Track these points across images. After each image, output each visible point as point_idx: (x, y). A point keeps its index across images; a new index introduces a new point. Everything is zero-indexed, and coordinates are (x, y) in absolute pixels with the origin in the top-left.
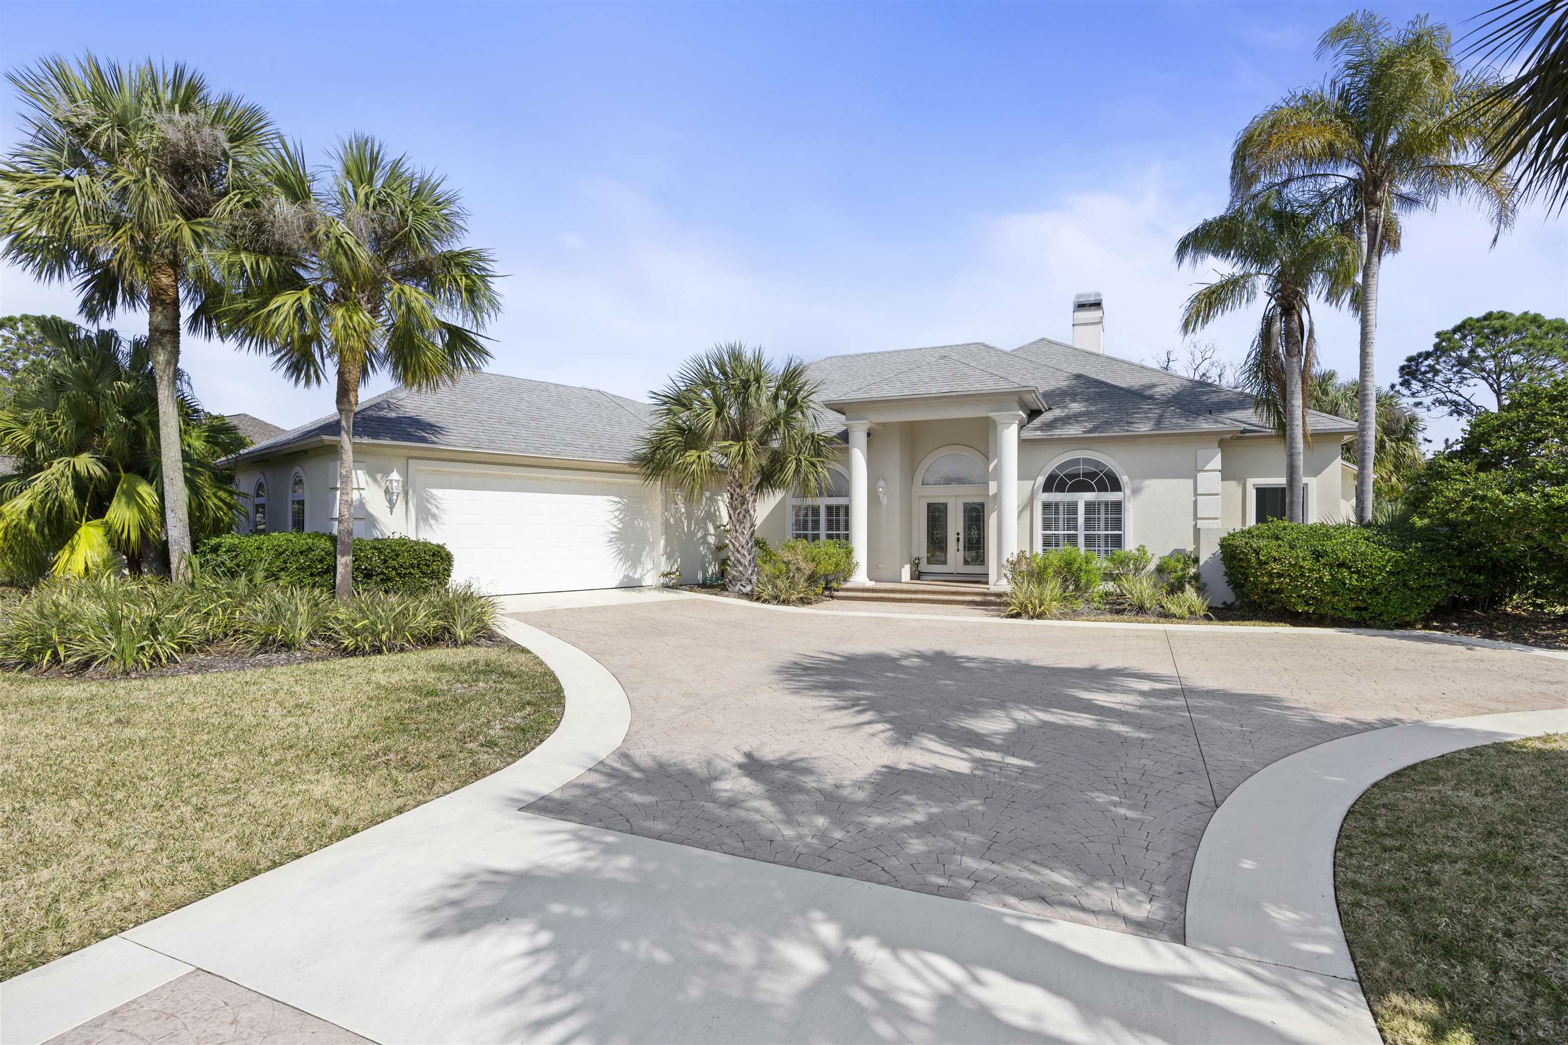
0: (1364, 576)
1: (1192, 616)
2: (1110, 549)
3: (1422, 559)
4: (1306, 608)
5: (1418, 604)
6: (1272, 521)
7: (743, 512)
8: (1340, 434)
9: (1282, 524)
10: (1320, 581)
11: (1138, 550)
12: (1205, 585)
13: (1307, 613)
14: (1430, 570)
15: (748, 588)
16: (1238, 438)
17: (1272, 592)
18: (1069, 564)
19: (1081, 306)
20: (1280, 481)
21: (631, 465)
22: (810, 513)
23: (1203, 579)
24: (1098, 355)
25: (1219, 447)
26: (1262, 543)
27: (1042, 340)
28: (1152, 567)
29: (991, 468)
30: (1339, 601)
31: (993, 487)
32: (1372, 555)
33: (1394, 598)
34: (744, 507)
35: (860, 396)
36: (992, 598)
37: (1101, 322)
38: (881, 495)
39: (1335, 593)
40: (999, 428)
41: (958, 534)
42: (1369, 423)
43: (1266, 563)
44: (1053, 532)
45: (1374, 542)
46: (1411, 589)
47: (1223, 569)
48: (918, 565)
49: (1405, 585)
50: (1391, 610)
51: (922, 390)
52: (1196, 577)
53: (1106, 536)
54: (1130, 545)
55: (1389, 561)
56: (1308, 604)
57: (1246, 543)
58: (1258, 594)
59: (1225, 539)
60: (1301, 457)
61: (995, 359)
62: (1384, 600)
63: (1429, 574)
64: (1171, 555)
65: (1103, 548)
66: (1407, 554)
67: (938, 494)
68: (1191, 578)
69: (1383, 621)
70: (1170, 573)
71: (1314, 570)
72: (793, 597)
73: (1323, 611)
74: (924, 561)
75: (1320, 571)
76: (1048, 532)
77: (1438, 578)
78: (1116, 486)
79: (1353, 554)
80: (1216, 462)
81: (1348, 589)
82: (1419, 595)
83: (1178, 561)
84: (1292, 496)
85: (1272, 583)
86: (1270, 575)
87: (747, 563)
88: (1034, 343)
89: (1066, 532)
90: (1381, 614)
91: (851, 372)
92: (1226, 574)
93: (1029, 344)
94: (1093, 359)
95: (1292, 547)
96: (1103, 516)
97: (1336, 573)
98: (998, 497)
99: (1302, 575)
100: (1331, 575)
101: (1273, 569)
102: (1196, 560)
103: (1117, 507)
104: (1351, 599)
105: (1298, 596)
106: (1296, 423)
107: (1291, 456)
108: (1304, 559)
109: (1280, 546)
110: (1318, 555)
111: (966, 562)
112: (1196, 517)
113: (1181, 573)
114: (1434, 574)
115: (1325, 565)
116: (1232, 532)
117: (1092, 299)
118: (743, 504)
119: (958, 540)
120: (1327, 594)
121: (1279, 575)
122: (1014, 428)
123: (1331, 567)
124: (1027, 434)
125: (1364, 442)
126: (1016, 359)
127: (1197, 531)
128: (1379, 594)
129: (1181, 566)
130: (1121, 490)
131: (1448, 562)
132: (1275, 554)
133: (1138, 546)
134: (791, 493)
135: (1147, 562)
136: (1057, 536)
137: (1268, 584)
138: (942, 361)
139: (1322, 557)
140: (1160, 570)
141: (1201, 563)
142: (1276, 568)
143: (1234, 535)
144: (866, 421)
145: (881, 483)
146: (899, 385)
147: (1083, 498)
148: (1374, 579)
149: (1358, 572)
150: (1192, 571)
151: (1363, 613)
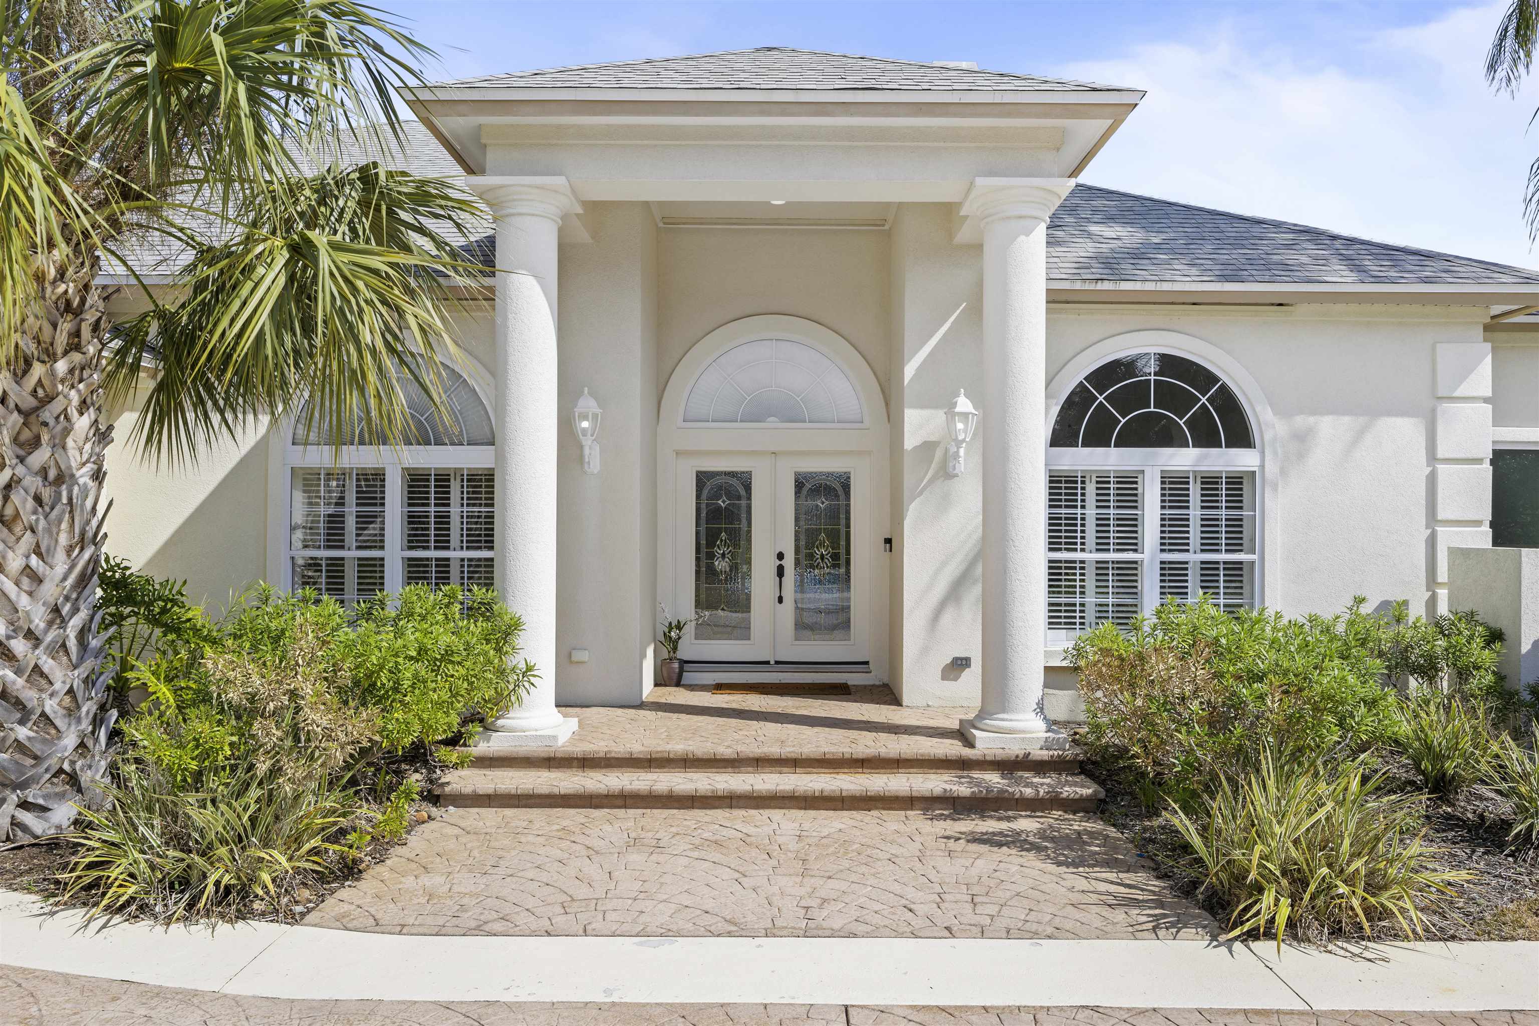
22: (351, 497)
25: (1486, 339)
38: (587, 442)
41: (780, 556)
44: (1077, 555)
53: (1214, 566)
54: (1276, 591)
67: (725, 448)
74: (690, 632)
76: (1062, 555)
78: (1240, 433)
87: (51, 706)
96: (1203, 513)
103: (1239, 488)
112: (1432, 519)
119: (780, 572)
130: (1251, 445)
134: (287, 425)
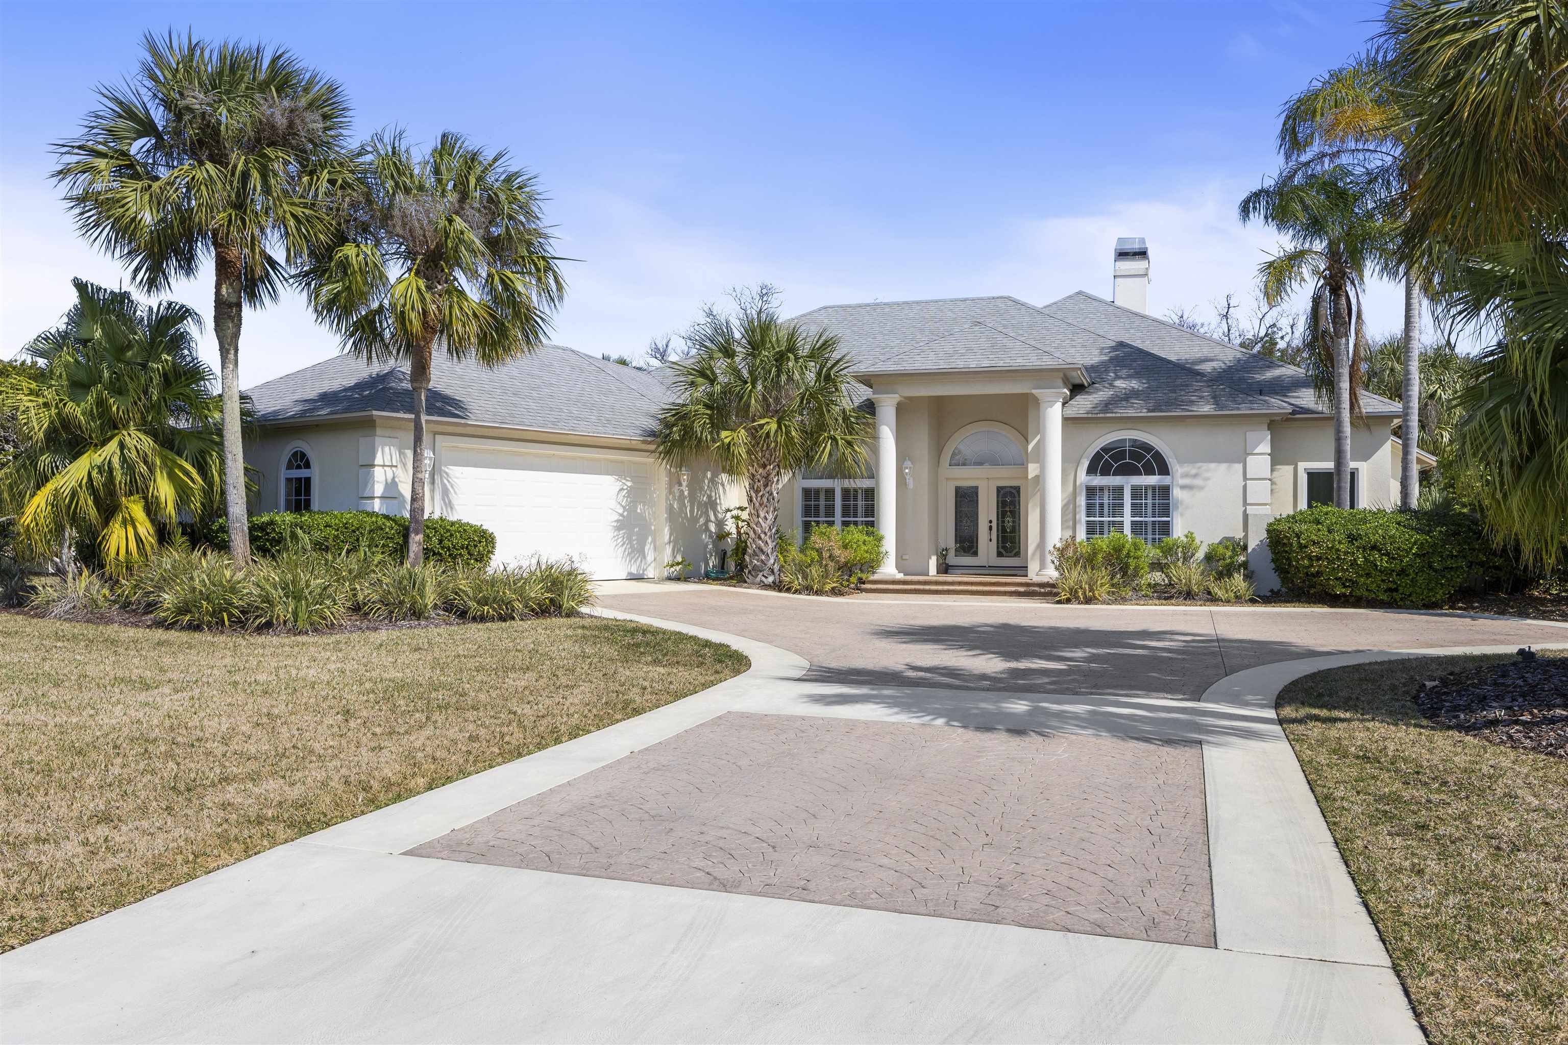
0: (1394, 558)
1: (1238, 599)
2: (1157, 536)
3: (1445, 542)
4: (1343, 590)
5: (1441, 584)
6: (1316, 506)
7: (767, 495)
8: (1389, 417)
9: (1325, 509)
10: (1354, 563)
11: (1187, 537)
12: (1253, 572)
13: (1344, 595)
14: (1451, 552)
15: (771, 579)
16: (1288, 420)
17: (1313, 575)
18: (1118, 549)
19: (1122, 255)
20: (1329, 465)
21: (644, 442)
22: (822, 497)
23: (1251, 567)
24: (1143, 317)
25: (1269, 429)
26: (1304, 527)
27: (1080, 293)
28: (1200, 555)
29: (1030, 447)
30: (1372, 582)
31: (1033, 470)
32: (1400, 538)
33: (1420, 579)
34: (768, 489)
35: (890, 367)
36: (1037, 589)
37: (1147, 275)
38: (907, 477)
39: (1368, 575)
40: (1042, 406)
41: (991, 522)
42: (1412, 408)
43: (1306, 547)
44: (1098, 519)
45: (1404, 526)
46: (1436, 571)
47: (1270, 556)
48: (945, 556)
49: (1430, 567)
50: (1419, 591)
51: (960, 363)
52: (1245, 565)
53: (1154, 523)
54: (1179, 531)
55: (1415, 543)
56: (1345, 587)
57: (1290, 528)
58: (1300, 578)
59: (1271, 524)
60: (1349, 441)
61: (1027, 319)
62: (1412, 581)
63: (1452, 557)
64: (1220, 543)
65: (1150, 536)
66: (1431, 537)
67: (967, 476)
68: (1240, 566)
69: (1412, 601)
70: (1218, 561)
71: (1349, 553)
72: (828, 587)
73: (1358, 593)
74: (952, 553)
75: (1354, 553)
76: (1092, 519)
77: (1460, 560)
78: (1164, 470)
79: (1384, 537)
80: (1265, 447)
81: (1380, 571)
82: (1443, 577)
83: (1227, 548)
84: (1339, 481)
85: (1312, 566)
86: (1310, 558)
87: (769, 551)
88: (1070, 297)
89: (1111, 519)
90: (1410, 595)
91: (855, 329)
92: (1273, 560)
93: (1064, 299)
94: (1138, 321)
95: (1329, 531)
96: (1150, 501)
97: (1369, 555)
98: (1039, 480)
99: (1338, 558)
100: (1364, 557)
101: (1312, 552)
102: (1245, 548)
103: (1164, 492)
104: (1383, 581)
105: (1336, 579)
106: (1343, 406)
107: (1339, 439)
108: (1340, 542)
109: (1319, 530)
110: (1352, 538)
111: (1000, 554)
112: (1245, 503)
113: (1228, 561)
114: (1456, 556)
115: (1358, 548)
116: (1279, 517)
117: (1136, 246)
118: (766, 486)
119: (991, 528)
120: (1362, 576)
121: (1318, 558)
122: (1059, 405)
123: (1364, 549)
124: (1071, 412)
125: (1408, 427)
126: (1052, 321)
127: (1246, 516)
128: (1408, 575)
129: (1229, 554)
130: (1169, 474)
131: (1469, 545)
132: (1314, 538)
133: (1186, 532)
135: (1196, 549)
136: (1102, 523)
137: (1308, 567)
138: (977, 328)
139: (1356, 540)
140: (1209, 558)
141: (1250, 550)
142: (1315, 551)
143: (1279, 520)
144: (897, 396)
145: (908, 463)
146: (932, 356)
147: (1129, 482)
148: (1402, 561)
149: (1387, 554)
150: (1242, 558)
151: (1395, 594)
